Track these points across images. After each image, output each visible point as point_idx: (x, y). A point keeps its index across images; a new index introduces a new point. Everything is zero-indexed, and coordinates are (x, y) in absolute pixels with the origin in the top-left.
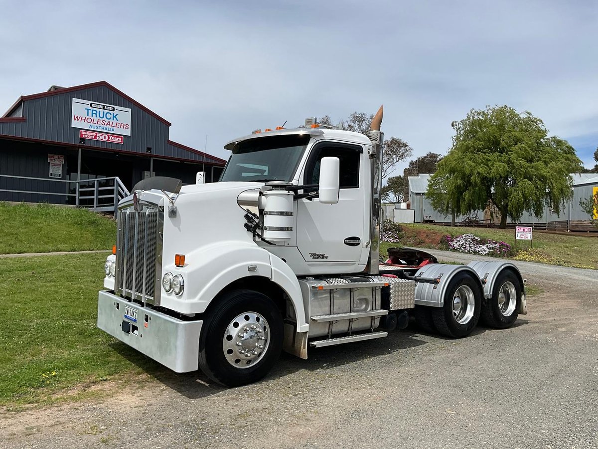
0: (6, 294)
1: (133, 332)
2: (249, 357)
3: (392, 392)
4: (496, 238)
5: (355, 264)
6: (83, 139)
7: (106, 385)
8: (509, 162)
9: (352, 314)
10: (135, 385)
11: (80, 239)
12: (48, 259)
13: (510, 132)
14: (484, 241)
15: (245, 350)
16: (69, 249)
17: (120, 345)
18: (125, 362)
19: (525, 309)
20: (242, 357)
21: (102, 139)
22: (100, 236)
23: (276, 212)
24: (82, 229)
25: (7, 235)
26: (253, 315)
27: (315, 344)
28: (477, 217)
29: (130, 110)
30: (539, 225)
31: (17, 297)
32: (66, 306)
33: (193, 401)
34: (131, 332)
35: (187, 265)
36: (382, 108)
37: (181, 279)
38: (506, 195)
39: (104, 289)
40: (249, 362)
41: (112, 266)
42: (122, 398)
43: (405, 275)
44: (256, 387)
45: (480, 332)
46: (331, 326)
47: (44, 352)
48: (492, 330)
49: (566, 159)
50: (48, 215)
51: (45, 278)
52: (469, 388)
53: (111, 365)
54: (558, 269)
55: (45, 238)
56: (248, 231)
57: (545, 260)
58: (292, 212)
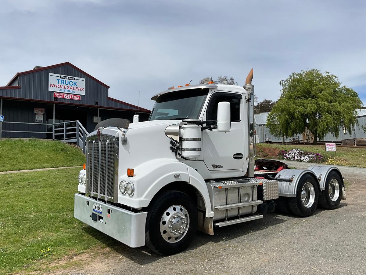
0: (13, 197)
1: (99, 220)
2: (177, 235)
3: (273, 256)
4: (313, 151)
5: (240, 171)
6: (56, 98)
7: (83, 256)
8: (317, 104)
9: (240, 204)
10: (102, 256)
11: (56, 160)
12: (38, 173)
13: (317, 85)
14: (306, 153)
15: (174, 231)
16: (50, 167)
17: (89, 228)
18: (94, 240)
19: (345, 196)
20: (173, 235)
21: (67, 98)
22: (69, 158)
23: (191, 139)
24: (57, 154)
25: (11, 159)
26: (178, 207)
27: (218, 225)
28: (299, 139)
29: (84, 79)
31: (20, 199)
32: (52, 204)
33: (143, 266)
34: (98, 220)
35: (135, 175)
36: (252, 70)
37: (132, 185)
38: (316, 124)
39: (78, 192)
40: (177, 238)
41: (83, 177)
42: (95, 266)
43: (269, 177)
44: (182, 255)
45: (318, 212)
46: (227, 213)
47: (41, 235)
48: (326, 211)
49: (352, 101)
50: (36, 146)
51: (37, 186)
52: (323, 251)
53: (85, 242)
54: (355, 169)
55: (35, 160)
56: (172, 151)
57: (345, 164)
58: (200, 139)
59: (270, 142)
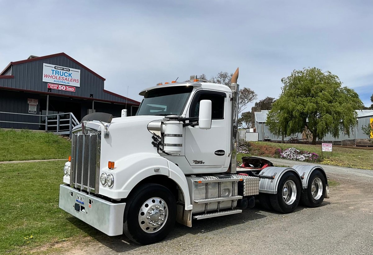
0: (1, 187)
1: (81, 210)
2: (155, 226)
3: (245, 248)
4: (310, 151)
5: (221, 167)
6: (50, 89)
7: (65, 244)
8: (316, 103)
9: (220, 198)
10: (83, 244)
11: (48, 152)
12: (28, 165)
13: (318, 84)
14: (302, 152)
15: (152, 222)
16: (41, 158)
17: (73, 218)
18: (77, 229)
19: (328, 195)
20: (150, 226)
21: (62, 89)
22: (61, 150)
23: (172, 135)
24: (49, 146)
25: (2, 149)
26: (157, 200)
27: (196, 217)
28: (298, 138)
29: (79, 71)
30: (337, 142)
31: (8, 189)
32: (39, 194)
33: (120, 254)
34: (80, 211)
35: (116, 168)
36: (238, 69)
37: (112, 177)
38: (316, 123)
39: (63, 183)
40: (155, 229)
41: (68, 169)
42: (75, 253)
43: (253, 174)
44: (159, 245)
45: (300, 209)
46: (206, 206)
47: (26, 223)
48: (308, 208)
49: (353, 101)
50: (28, 137)
51: (26, 176)
52: (293, 245)
53: (68, 231)
54: (349, 169)
55: (26, 151)
56: (154, 146)
57: (341, 164)
58: (182, 135)
59: (269, 140)
